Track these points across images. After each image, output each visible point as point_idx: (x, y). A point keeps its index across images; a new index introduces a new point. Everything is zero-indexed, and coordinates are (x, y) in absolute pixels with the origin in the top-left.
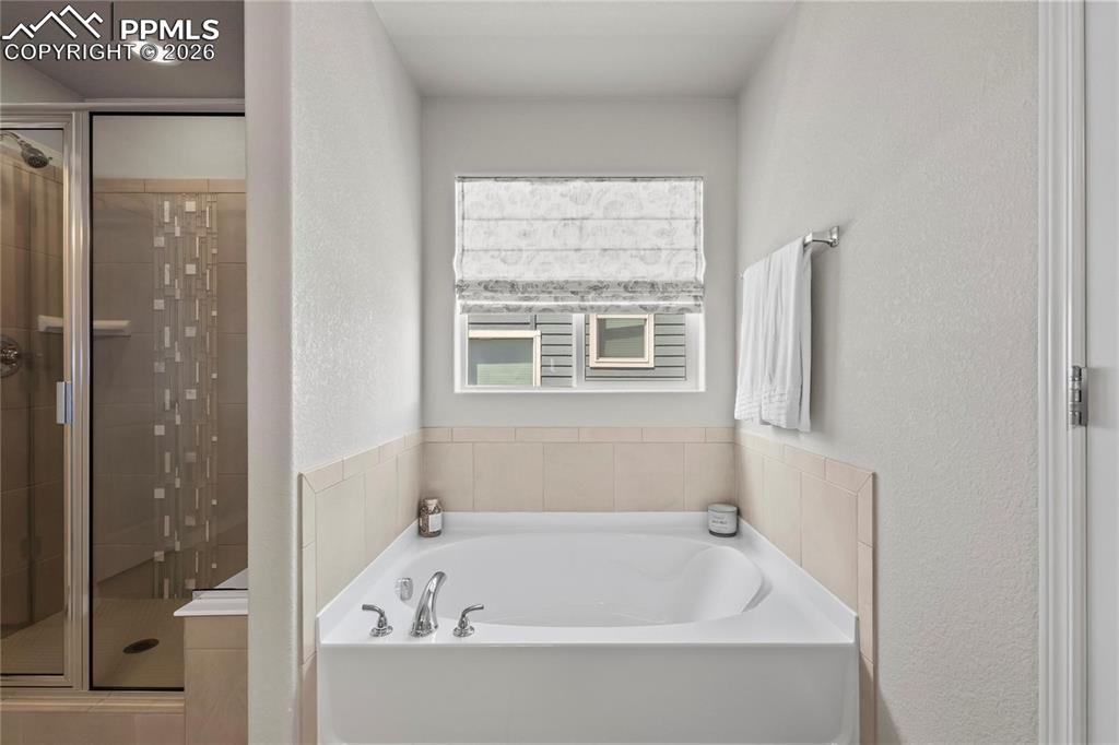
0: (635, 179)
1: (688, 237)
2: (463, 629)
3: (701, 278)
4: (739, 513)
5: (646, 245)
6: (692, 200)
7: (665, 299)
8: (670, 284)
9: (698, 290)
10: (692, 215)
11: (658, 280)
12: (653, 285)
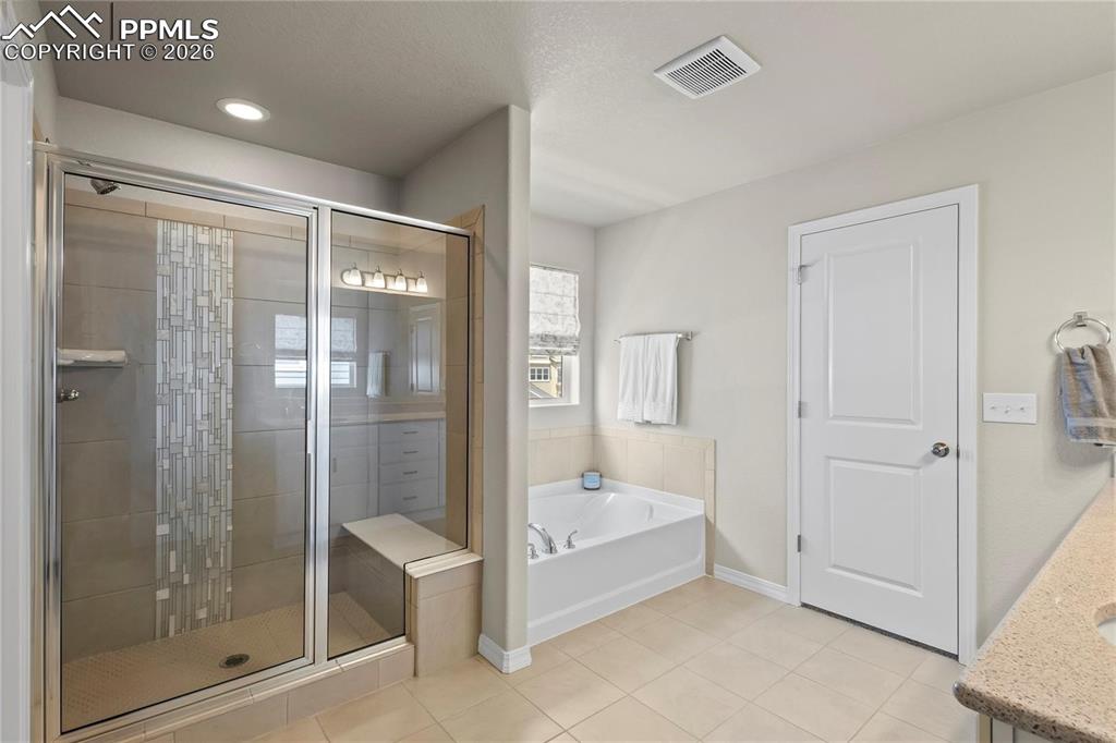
0: (545, 268)
1: (571, 308)
2: (570, 545)
3: (577, 334)
4: (601, 476)
5: (550, 311)
6: (573, 286)
7: (560, 346)
8: (562, 338)
9: (576, 343)
10: (573, 294)
11: (556, 334)
12: (555, 338)
